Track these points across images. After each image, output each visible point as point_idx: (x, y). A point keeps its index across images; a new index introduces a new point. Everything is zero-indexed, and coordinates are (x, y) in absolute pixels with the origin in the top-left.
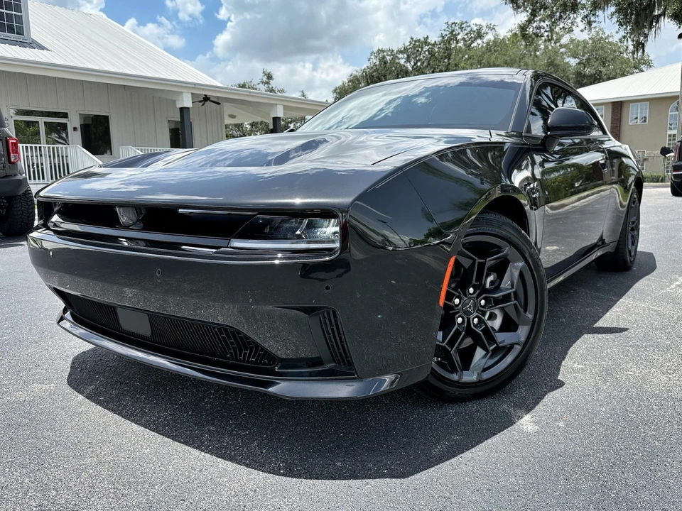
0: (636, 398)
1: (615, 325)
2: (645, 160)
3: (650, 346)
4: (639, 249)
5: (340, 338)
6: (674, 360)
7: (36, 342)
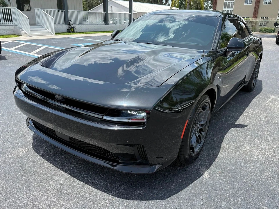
0: (246, 163)
1: (243, 123)
2: (267, 22)
3: (255, 135)
4: (258, 79)
5: (144, 153)
6: (262, 144)
7: (16, 125)
